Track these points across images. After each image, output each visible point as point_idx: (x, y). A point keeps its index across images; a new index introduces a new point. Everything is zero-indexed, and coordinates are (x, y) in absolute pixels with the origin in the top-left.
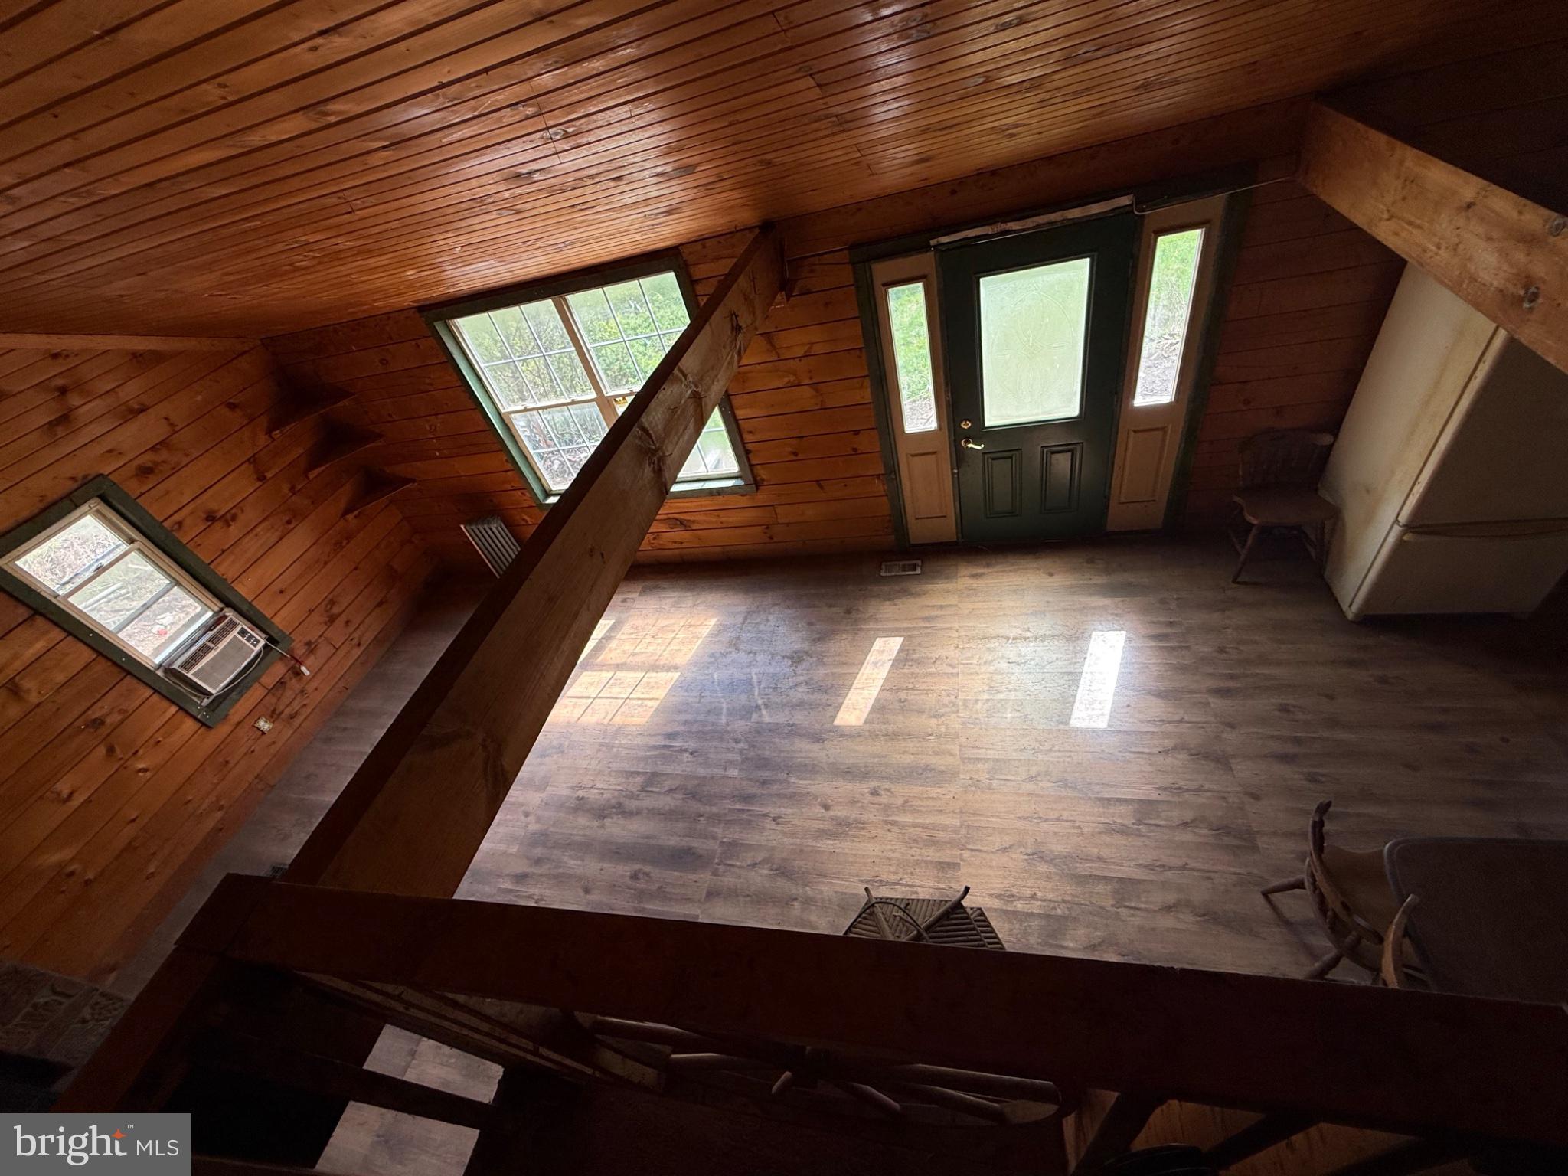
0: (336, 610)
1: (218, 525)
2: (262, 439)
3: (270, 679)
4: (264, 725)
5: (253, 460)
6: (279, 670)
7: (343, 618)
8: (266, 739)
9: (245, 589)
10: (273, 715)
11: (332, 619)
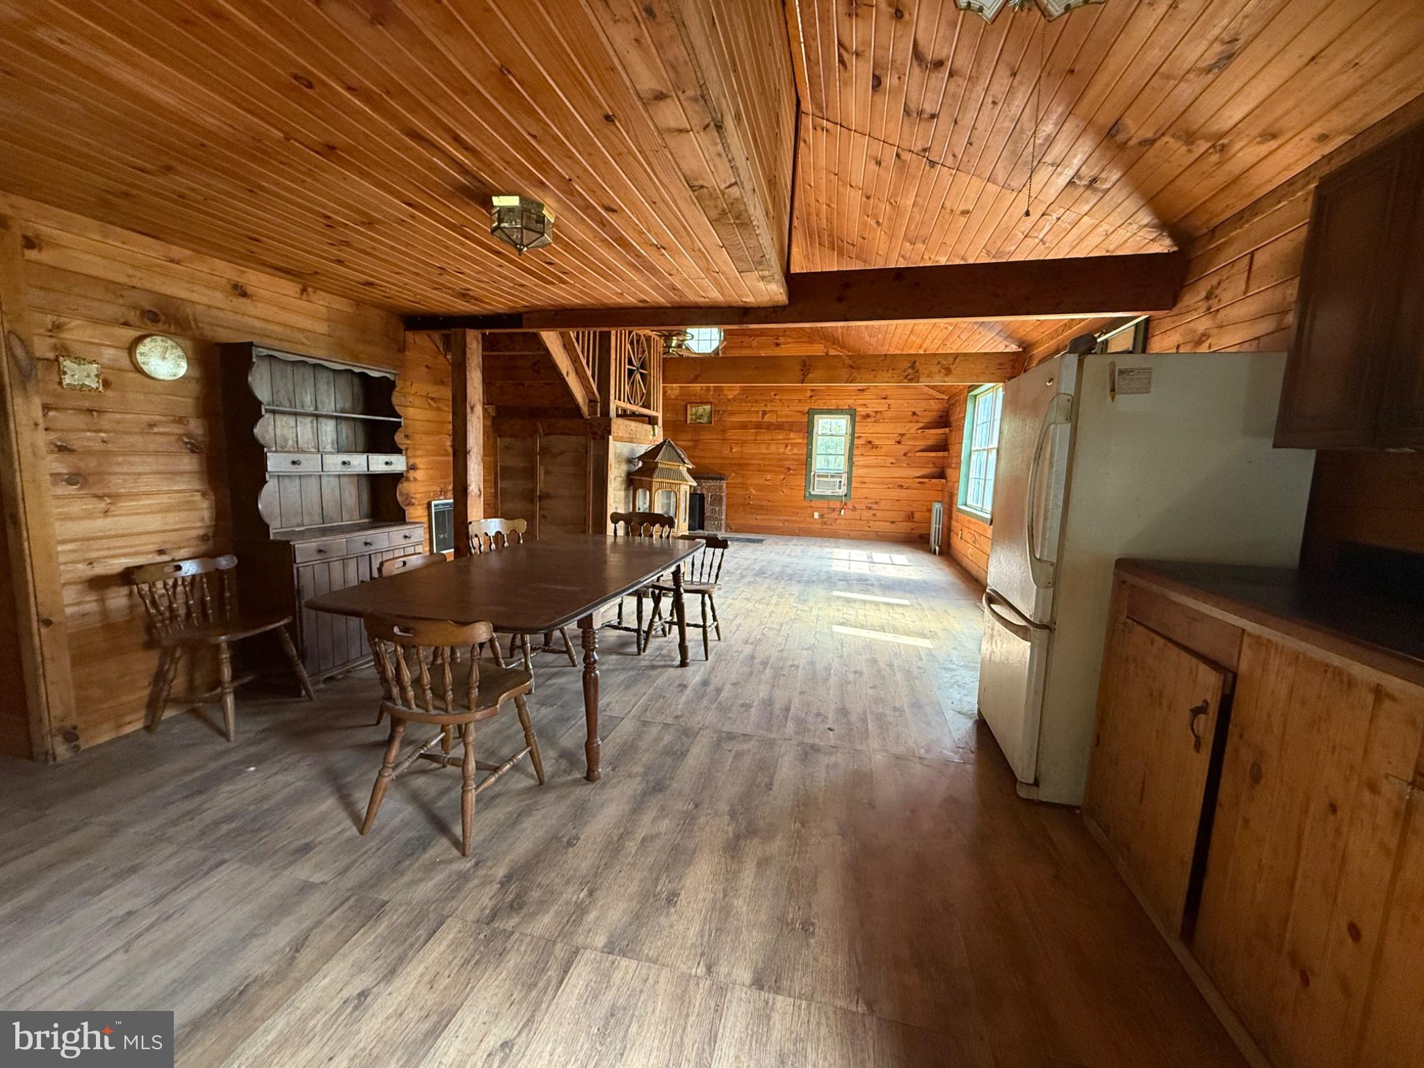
0: (874, 506)
1: (870, 446)
2: (913, 431)
3: (832, 505)
4: (816, 515)
5: (902, 435)
6: (838, 505)
7: (874, 512)
8: (811, 520)
9: (855, 472)
10: (822, 516)
11: (870, 508)
